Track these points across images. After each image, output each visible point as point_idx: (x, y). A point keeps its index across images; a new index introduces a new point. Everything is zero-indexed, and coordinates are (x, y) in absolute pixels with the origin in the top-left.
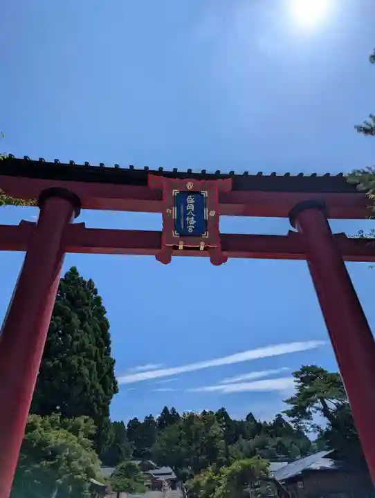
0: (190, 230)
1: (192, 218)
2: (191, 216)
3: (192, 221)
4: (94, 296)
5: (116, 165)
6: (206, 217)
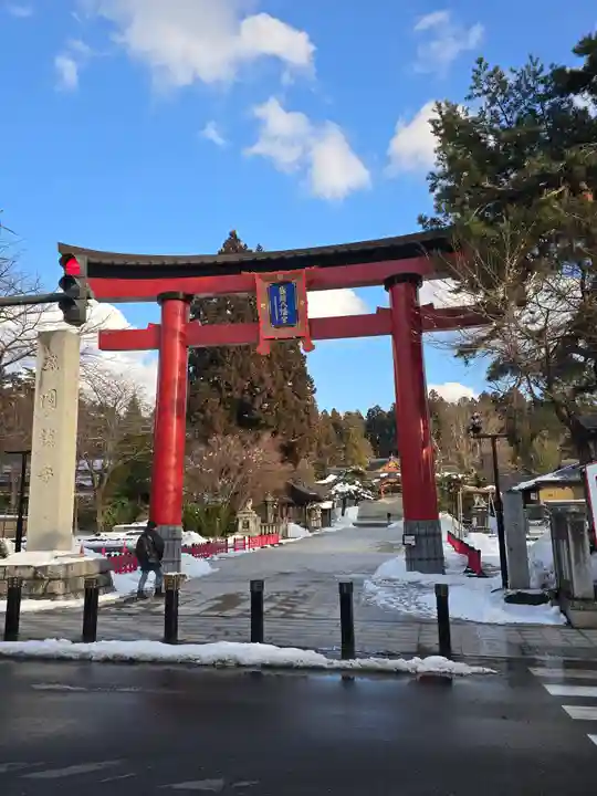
0: (284, 320)
1: (285, 309)
2: (283, 307)
3: (285, 312)
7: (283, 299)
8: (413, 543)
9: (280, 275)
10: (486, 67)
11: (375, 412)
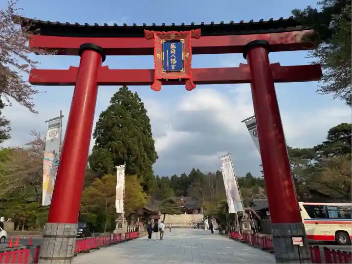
0: (173, 68)
1: (174, 59)
2: (173, 58)
3: (174, 61)
4: (139, 102)
5: (134, 24)
6: (183, 58)
7: (173, 51)
8: (301, 244)
9: (173, 35)
11: (174, 177)
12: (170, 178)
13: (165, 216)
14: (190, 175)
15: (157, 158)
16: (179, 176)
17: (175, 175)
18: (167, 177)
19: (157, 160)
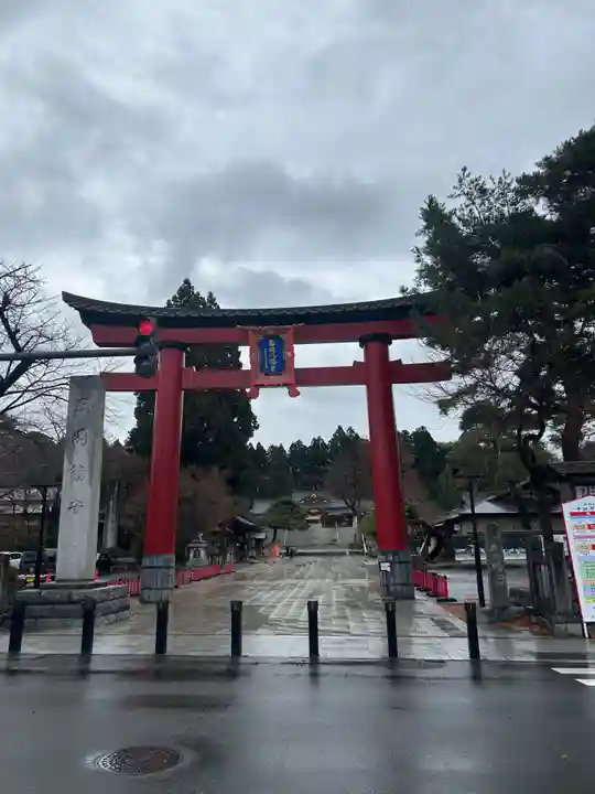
10: (468, 176)
11: (297, 446)
12: (287, 448)
13: (275, 532)
14: (332, 441)
15: (257, 428)
16: (308, 443)
17: (299, 442)
18: (281, 447)
19: (255, 432)
